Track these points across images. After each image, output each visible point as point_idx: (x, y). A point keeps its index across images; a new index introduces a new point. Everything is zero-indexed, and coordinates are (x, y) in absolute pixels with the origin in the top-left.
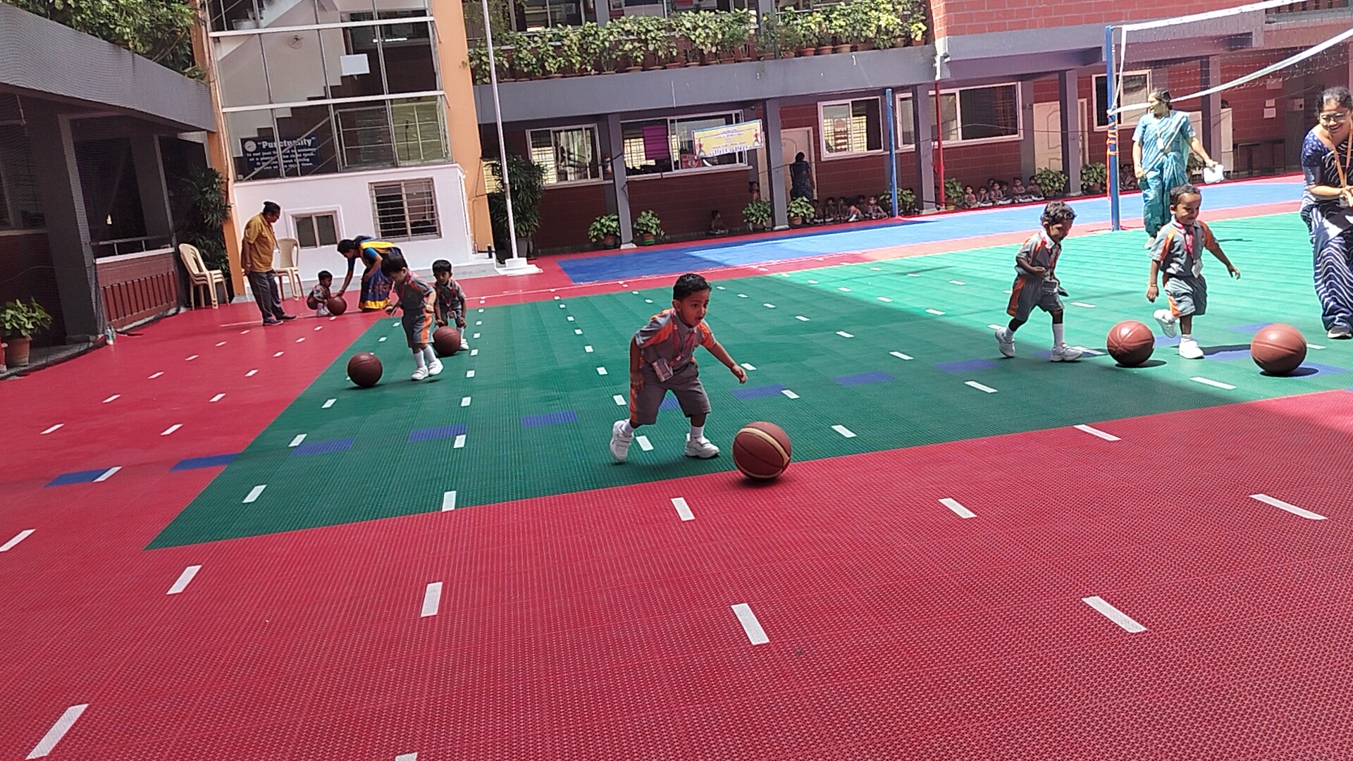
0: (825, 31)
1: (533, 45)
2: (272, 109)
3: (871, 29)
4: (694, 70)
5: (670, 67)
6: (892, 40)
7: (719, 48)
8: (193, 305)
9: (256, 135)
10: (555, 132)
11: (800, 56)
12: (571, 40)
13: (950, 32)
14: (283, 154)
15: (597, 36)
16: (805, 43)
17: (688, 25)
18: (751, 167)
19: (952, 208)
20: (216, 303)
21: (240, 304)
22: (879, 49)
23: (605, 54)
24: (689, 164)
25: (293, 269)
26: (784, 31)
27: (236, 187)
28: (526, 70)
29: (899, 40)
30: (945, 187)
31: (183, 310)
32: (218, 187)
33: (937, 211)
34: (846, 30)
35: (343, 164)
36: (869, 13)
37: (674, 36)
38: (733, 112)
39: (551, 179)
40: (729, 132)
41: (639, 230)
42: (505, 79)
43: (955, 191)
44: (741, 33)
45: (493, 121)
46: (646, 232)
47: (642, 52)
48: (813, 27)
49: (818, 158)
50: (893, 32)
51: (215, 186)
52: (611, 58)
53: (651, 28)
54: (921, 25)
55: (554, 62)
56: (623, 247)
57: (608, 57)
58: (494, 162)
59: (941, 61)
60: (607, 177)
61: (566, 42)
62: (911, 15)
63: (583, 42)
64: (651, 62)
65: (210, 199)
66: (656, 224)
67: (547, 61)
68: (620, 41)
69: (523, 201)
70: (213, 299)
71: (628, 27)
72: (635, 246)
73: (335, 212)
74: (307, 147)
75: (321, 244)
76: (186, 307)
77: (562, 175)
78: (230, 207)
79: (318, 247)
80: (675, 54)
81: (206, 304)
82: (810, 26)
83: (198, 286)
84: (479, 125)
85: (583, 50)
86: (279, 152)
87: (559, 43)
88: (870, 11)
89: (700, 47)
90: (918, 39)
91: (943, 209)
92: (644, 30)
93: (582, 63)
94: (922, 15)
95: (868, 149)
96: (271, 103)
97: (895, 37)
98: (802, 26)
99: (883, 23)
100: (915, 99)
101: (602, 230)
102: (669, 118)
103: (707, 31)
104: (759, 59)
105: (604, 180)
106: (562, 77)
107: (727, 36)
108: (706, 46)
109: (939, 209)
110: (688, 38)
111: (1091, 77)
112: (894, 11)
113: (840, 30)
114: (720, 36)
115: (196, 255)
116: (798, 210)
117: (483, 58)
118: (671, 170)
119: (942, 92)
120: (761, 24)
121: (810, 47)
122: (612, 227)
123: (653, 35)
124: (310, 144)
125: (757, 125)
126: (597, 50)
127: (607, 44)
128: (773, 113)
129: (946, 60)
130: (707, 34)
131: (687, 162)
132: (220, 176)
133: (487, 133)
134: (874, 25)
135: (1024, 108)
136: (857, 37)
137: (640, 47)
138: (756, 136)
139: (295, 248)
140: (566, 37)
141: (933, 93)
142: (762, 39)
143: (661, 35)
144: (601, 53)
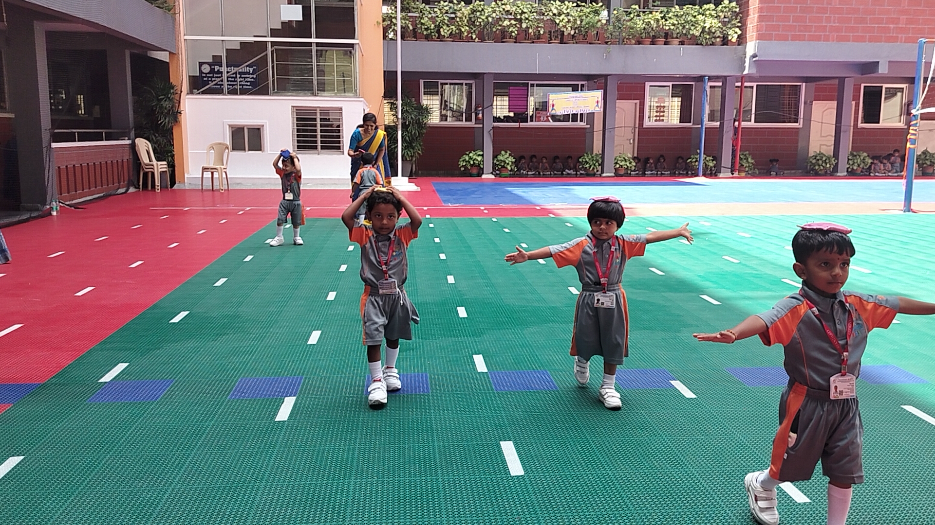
0: (661, 27)
1: (434, 15)
2: (223, 41)
3: (698, 29)
4: (555, 47)
5: (537, 42)
6: (713, 39)
7: (577, 31)
8: (141, 187)
9: (211, 61)
10: (441, 84)
11: (639, 44)
12: (463, 13)
13: (760, 37)
14: (228, 77)
15: (483, 13)
16: (644, 34)
17: (555, 11)
18: (588, 126)
19: (743, 174)
20: (159, 188)
21: (178, 190)
22: (702, 45)
23: (487, 27)
24: (542, 119)
25: (222, 167)
26: (628, 23)
27: (188, 98)
28: (425, 33)
29: (718, 40)
30: (740, 157)
31: (132, 190)
32: (172, 96)
33: (731, 176)
34: (678, 28)
35: (274, 90)
36: (697, 17)
37: (543, 19)
38: (580, 83)
39: (434, 119)
40: (576, 97)
41: (498, 165)
42: (409, 39)
43: (747, 161)
44: (596, 21)
45: (395, 70)
46: (503, 167)
47: (516, 29)
48: (652, 22)
49: (641, 125)
50: (714, 33)
51: (169, 95)
52: (491, 30)
53: (525, 10)
54: (737, 30)
55: (448, 29)
56: (484, 176)
57: (489, 29)
58: (392, 101)
59: (750, 59)
60: (477, 122)
61: (459, 14)
62: (729, 22)
63: (472, 16)
64: (523, 37)
65: (164, 105)
66: (512, 162)
67: (442, 27)
68: (500, 18)
69: (411, 133)
70: (157, 184)
71: (508, 8)
72: (493, 177)
73: (263, 126)
74: (249, 73)
75: (249, 150)
76: (136, 188)
77: (444, 117)
78: (180, 113)
79: (247, 152)
80: (542, 32)
81: (152, 188)
82: (649, 22)
83: (147, 172)
84: (384, 72)
85: (471, 23)
86: (225, 76)
87: (453, 16)
88: (698, 15)
89: (562, 30)
90: (734, 40)
91: (736, 174)
92: (520, 11)
93: (469, 33)
94: (739, 22)
95: (680, 122)
96: (222, 36)
97: (715, 38)
98: (643, 21)
99: (708, 25)
100: (723, 88)
101: (469, 162)
102: (530, 82)
103: (569, 17)
104: (606, 43)
105: (475, 124)
106: (453, 41)
107: (584, 23)
108: (567, 29)
109: (733, 174)
110: (553, 21)
111: (860, 85)
112: (716, 17)
113: (672, 27)
114: (579, 22)
115: (148, 148)
116: (623, 163)
117: (394, 20)
118: (527, 122)
119: (746, 84)
120: (612, 16)
121: (648, 38)
122: (477, 160)
123: (527, 16)
124: (251, 72)
125: (599, 94)
126: (482, 24)
127: (490, 19)
128: (612, 86)
129: (754, 59)
130: (569, 20)
131: (540, 117)
132: (175, 89)
133: (389, 77)
134: (700, 27)
135: (805, 103)
136: (685, 34)
137: (515, 25)
138: (598, 102)
139: (227, 151)
140: (459, 11)
141: (739, 84)
142: (611, 28)
143: (533, 17)
144: (485, 26)
